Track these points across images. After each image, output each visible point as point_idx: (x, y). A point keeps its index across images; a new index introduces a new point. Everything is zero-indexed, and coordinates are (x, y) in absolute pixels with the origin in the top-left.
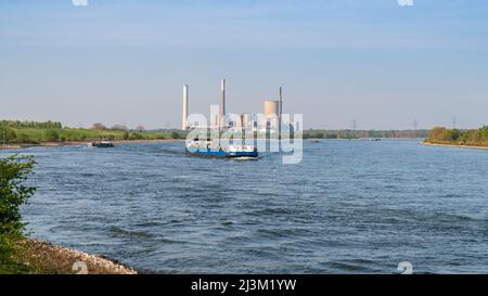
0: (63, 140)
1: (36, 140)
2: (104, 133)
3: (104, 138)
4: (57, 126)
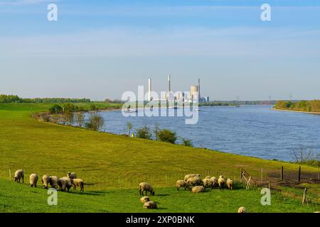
2: (112, 105)
3: (114, 107)
4: (89, 101)
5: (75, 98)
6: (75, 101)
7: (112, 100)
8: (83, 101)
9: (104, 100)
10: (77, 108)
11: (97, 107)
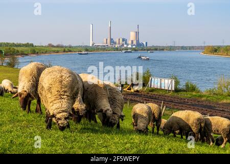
0: (38, 53)
1: (26, 53)
2: (54, 49)
3: (54, 52)
4: (32, 45)
5: (19, 43)
6: (19, 45)
7: (55, 45)
8: (27, 45)
9: (47, 45)
10: (18, 51)
11: (37, 51)
